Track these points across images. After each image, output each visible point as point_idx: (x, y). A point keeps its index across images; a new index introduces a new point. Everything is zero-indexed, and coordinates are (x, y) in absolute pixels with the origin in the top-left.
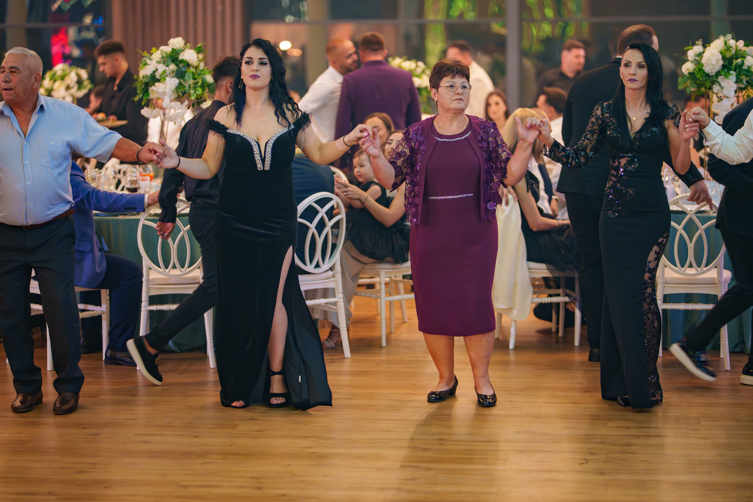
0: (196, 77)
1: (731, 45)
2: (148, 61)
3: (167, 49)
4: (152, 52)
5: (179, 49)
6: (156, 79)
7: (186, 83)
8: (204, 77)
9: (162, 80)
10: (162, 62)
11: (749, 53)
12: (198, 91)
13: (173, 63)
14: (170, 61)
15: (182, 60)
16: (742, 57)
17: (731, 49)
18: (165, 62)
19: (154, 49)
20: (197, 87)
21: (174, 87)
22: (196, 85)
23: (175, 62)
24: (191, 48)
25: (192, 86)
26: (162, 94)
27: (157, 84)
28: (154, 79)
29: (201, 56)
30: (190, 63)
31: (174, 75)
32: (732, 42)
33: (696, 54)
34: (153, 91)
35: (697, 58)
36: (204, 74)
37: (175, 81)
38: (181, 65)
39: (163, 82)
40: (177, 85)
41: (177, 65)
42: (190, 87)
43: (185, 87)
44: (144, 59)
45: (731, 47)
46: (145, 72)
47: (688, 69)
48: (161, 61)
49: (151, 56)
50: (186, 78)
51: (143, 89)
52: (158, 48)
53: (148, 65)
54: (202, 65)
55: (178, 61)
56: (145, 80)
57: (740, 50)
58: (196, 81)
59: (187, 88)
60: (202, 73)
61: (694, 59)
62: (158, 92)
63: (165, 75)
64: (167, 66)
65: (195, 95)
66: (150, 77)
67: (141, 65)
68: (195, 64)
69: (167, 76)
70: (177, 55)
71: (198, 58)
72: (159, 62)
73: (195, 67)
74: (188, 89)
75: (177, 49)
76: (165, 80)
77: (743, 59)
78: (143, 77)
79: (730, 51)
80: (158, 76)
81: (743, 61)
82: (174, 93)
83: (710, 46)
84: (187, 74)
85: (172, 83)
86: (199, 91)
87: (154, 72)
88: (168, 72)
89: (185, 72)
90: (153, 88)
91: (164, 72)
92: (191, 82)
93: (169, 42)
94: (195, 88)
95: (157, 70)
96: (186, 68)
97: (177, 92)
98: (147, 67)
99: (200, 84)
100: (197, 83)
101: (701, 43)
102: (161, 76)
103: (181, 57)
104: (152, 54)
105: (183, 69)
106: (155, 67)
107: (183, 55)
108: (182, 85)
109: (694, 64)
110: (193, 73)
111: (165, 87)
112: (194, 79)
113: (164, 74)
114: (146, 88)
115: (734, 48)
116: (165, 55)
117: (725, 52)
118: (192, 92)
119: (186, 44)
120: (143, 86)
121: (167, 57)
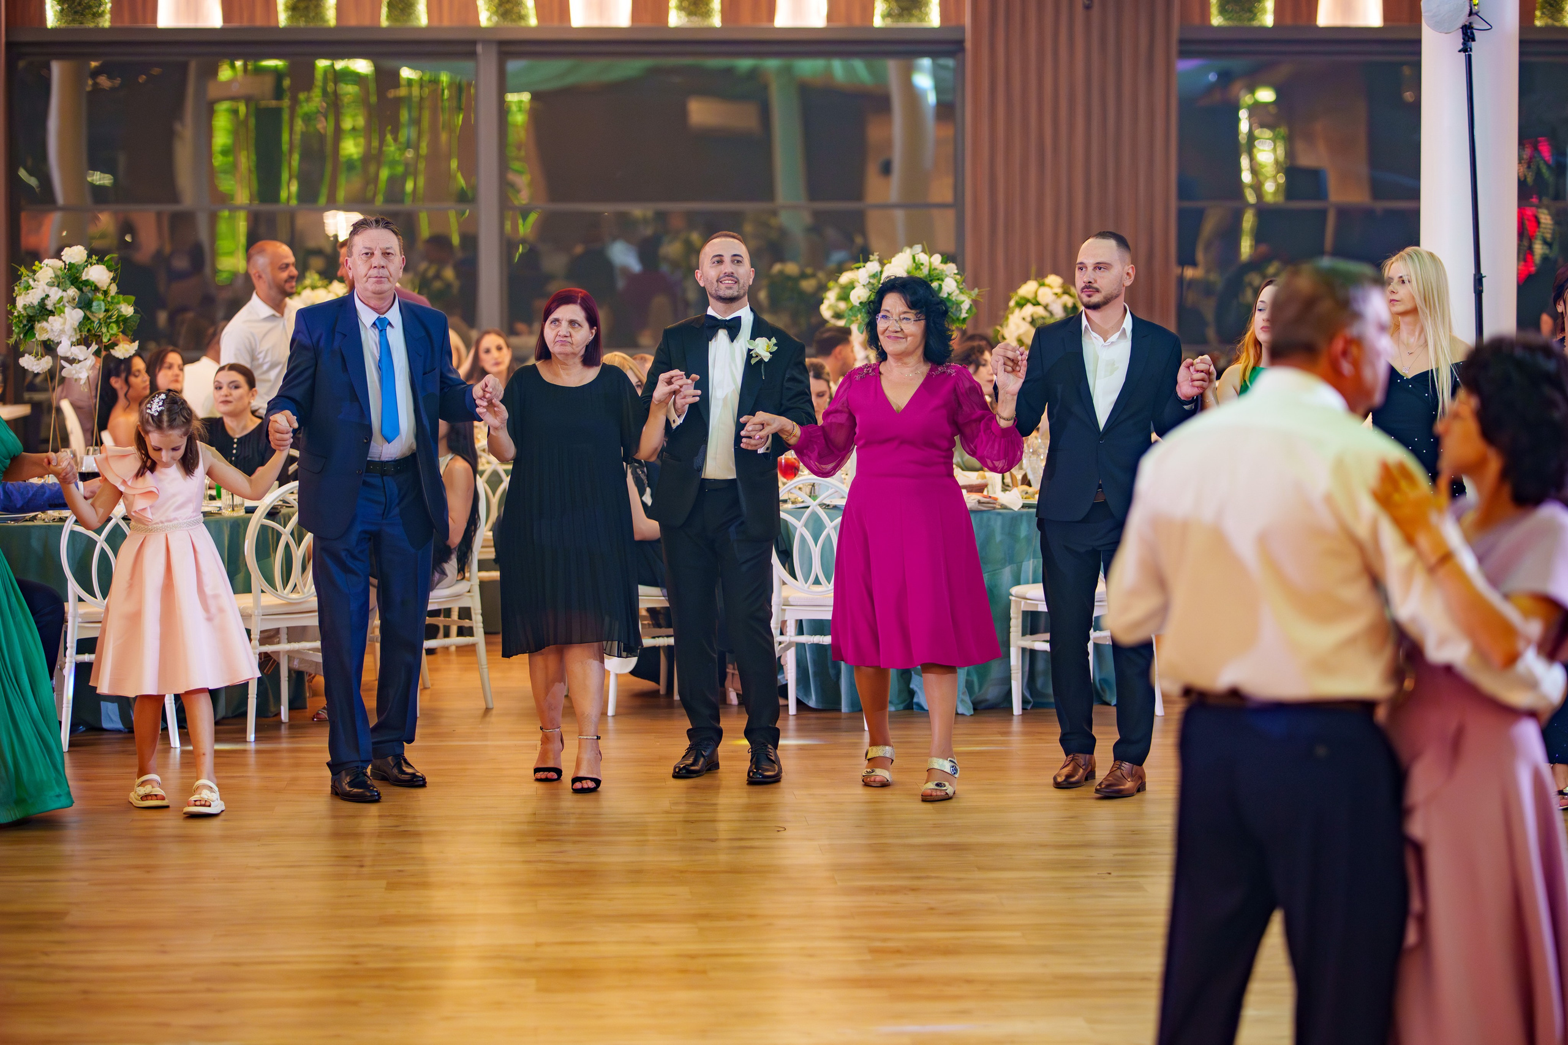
0: (109, 307)
1: (921, 262)
2: (31, 282)
3: (60, 264)
4: (34, 267)
5: (80, 263)
6: (46, 309)
7: (95, 316)
8: (118, 306)
9: (58, 311)
10: (56, 284)
11: (948, 273)
12: (112, 330)
13: (72, 287)
14: (68, 282)
15: (87, 281)
16: (938, 279)
17: (922, 267)
18: (61, 285)
19: (36, 262)
20: (111, 323)
21: (75, 323)
22: (108, 321)
23: (75, 284)
24: (97, 262)
25: (103, 321)
26: (56, 334)
27: (51, 318)
28: (43, 311)
30: (99, 285)
31: (75, 304)
32: (923, 258)
33: (872, 274)
34: (44, 329)
35: (872, 281)
36: (118, 303)
37: (79, 314)
38: (85, 289)
39: (60, 314)
40: (81, 320)
41: (80, 289)
42: (100, 324)
43: (94, 322)
44: (24, 279)
45: (922, 264)
46: (25, 300)
47: (859, 298)
48: (54, 282)
49: (35, 274)
50: (94, 308)
51: (25, 326)
52: (43, 263)
53: (33, 288)
54: (114, 289)
55: (81, 282)
56: (30, 312)
57: (935, 269)
58: (110, 314)
59: (96, 324)
60: (116, 300)
61: (867, 282)
62: (50, 330)
63: (62, 304)
64: (64, 290)
65: (108, 335)
66: (38, 307)
67: (20, 288)
68: (105, 289)
69: (65, 305)
70: (77, 273)
71: (107, 277)
72: (51, 285)
73: (104, 291)
74: (98, 325)
75: (76, 264)
76: (62, 311)
77: (940, 282)
78: (25, 307)
79: (921, 270)
80: (50, 307)
81: (940, 285)
82: (76, 334)
83: (890, 263)
84: (95, 304)
85: (74, 316)
86: (114, 329)
87: (43, 300)
88: (66, 300)
89: (92, 299)
90: (44, 324)
91: (61, 298)
92: (102, 314)
93: (62, 254)
94: (108, 325)
95: (48, 296)
96: (92, 292)
97: (81, 331)
98: (30, 291)
99: (114, 318)
100: (110, 317)
101: (877, 258)
102: (55, 305)
103: (84, 278)
104: (34, 272)
105: (90, 295)
106: (44, 291)
107: (87, 273)
108: (89, 319)
109: (868, 290)
110: (103, 301)
111: (65, 323)
112: (106, 310)
113: (60, 303)
114: (30, 325)
115: (926, 266)
116: (57, 273)
117: (914, 271)
118: (104, 330)
119: (89, 256)
120: (25, 322)
121: (62, 276)
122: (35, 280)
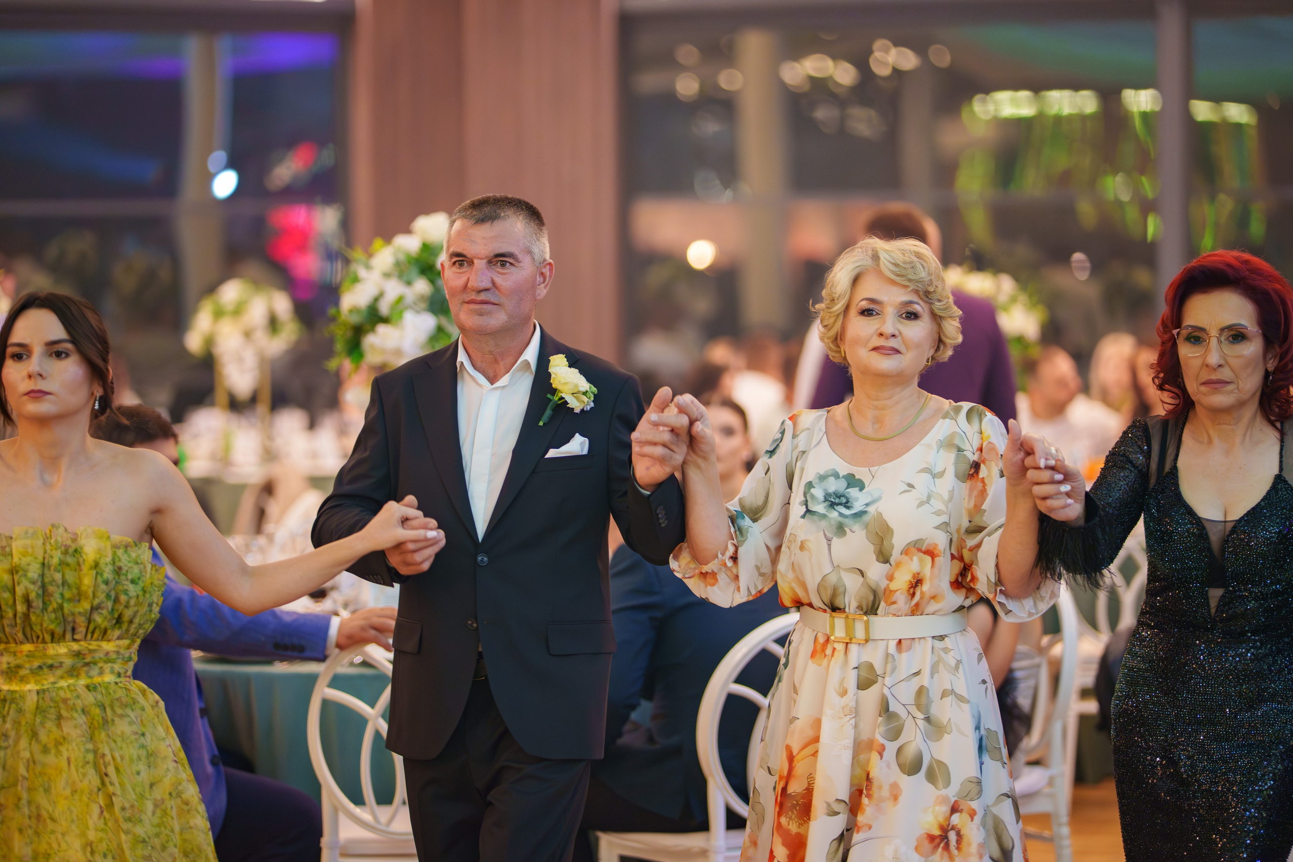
2: (362, 272)
3: (409, 244)
4: (372, 249)
5: (438, 238)
6: (379, 315)
9: (395, 317)
10: (396, 274)
13: (421, 277)
14: (414, 272)
18: (403, 275)
19: (378, 243)
21: (423, 337)
23: (427, 275)
26: (394, 354)
27: (382, 329)
28: (373, 317)
31: (423, 305)
34: (373, 347)
37: (427, 322)
39: (396, 323)
40: (432, 330)
41: (432, 282)
44: (353, 267)
46: (354, 300)
48: (392, 272)
49: (370, 259)
51: (349, 341)
52: (388, 241)
53: (363, 282)
56: (355, 319)
62: (383, 350)
63: (401, 306)
64: (409, 283)
66: (365, 311)
67: (346, 284)
69: (407, 308)
70: (430, 257)
72: (387, 275)
75: (431, 244)
76: (400, 316)
78: (351, 312)
80: (384, 308)
85: (417, 325)
87: (376, 299)
88: (409, 299)
90: (372, 338)
91: (400, 299)
93: (414, 226)
95: (382, 294)
98: (359, 287)
102: (392, 308)
104: (370, 255)
106: (378, 286)
108: (444, 329)
111: (402, 337)
113: (399, 304)
114: (355, 339)
116: (402, 257)
120: (349, 334)
121: (409, 263)
122: (368, 267)
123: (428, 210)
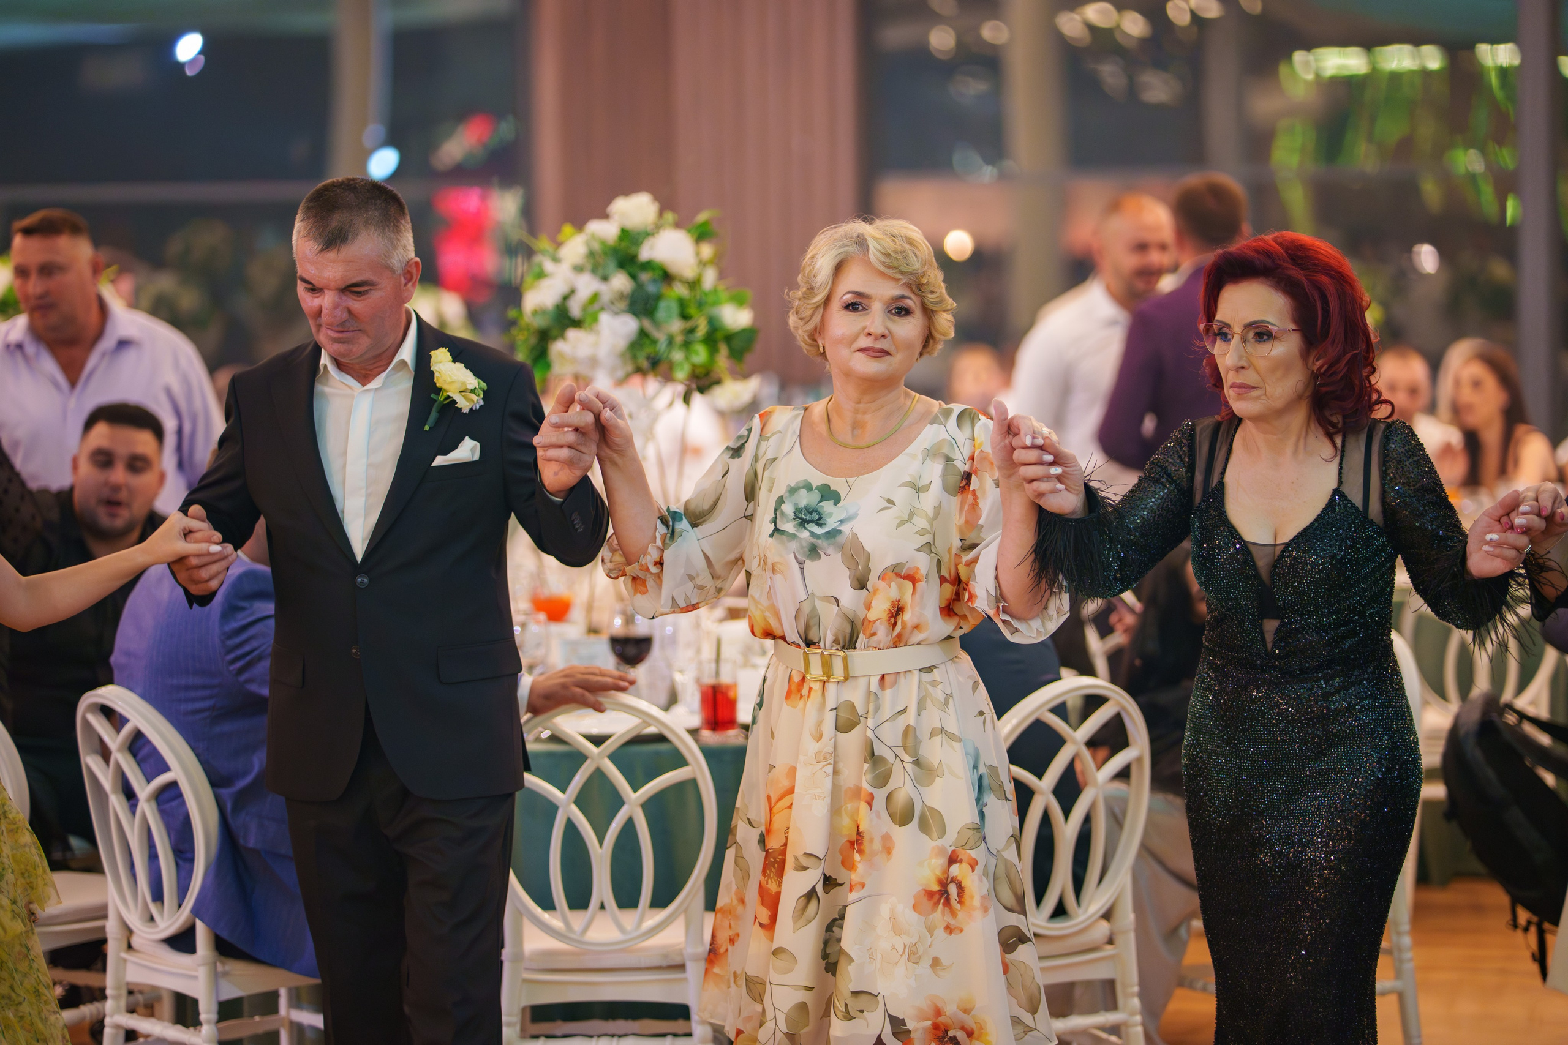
0: (692, 311)
2: (548, 266)
3: (605, 230)
4: (560, 238)
5: (642, 228)
6: (569, 317)
7: (660, 330)
9: (588, 320)
10: (589, 266)
12: (697, 353)
13: (621, 270)
14: (612, 265)
15: (650, 261)
18: (598, 269)
19: (568, 229)
20: (693, 342)
21: (622, 343)
22: (690, 337)
23: (628, 269)
24: (678, 225)
25: (679, 339)
26: (587, 364)
27: (572, 334)
28: (562, 320)
29: (707, 250)
30: (673, 269)
31: (623, 305)
34: (562, 355)
36: (717, 303)
37: (627, 326)
38: (645, 277)
39: (591, 329)
40: (633, 336)
41: (633, 277)
42: (671, 341)
43: (656, 341)
44: (538, 259)
46: (539, 298)
48: (585, 265)
49: (558, 249)
50: (661, 314)
51: (534, 349)
52: (579, 226)
53: (550, 277)
54: (710, 278)
55: (638, 264)
56: (540, 322)
59: (662, 346)
60: (711, 298)
62: (574, 360)
63: (596, 306)
64: (605, 279)
66: (553, 313)
67: (529, 279)
68: (689, 273)
69: (602, 309)
70: (633, 246)
71: (698, 254)
72: (578, 269)
73: (690, 281)
74: (667, 347)
75: (634, 230)
76: (595, 320)
78: (535, 313)
80: (575, 309)
82: (624, 360)
84: (662, 305)
85: (616, 329)
86: (701, 354)
87: (566, 298)
88: (606, 297)
89: (658, 298)
90: (560, 344)
91: (595, 297)
92: (676, 326)
93: (611, 209)
94: (687, 345)
95: (572, 292)
96: (660, 284)
97: (633, 356)
98: (545, 283)
99: (701, 332)
100: (691, 331)
102: (584, 308)
103: (645, 253)
104: (559, 245)
105: (651, 289)
106: (567, 281)
107: (652, 248)
108: (647, 335)
110: (682, 304)
111: (597, 344)
112: (685, 316)
113: (593, 304)
114: (541, 347)
116: (596, 246)
118: (678, 355)
119: (661, 213)
120: (533, 341)
121: (605, 254)
122: (556, 260)
123: (628, 191)
